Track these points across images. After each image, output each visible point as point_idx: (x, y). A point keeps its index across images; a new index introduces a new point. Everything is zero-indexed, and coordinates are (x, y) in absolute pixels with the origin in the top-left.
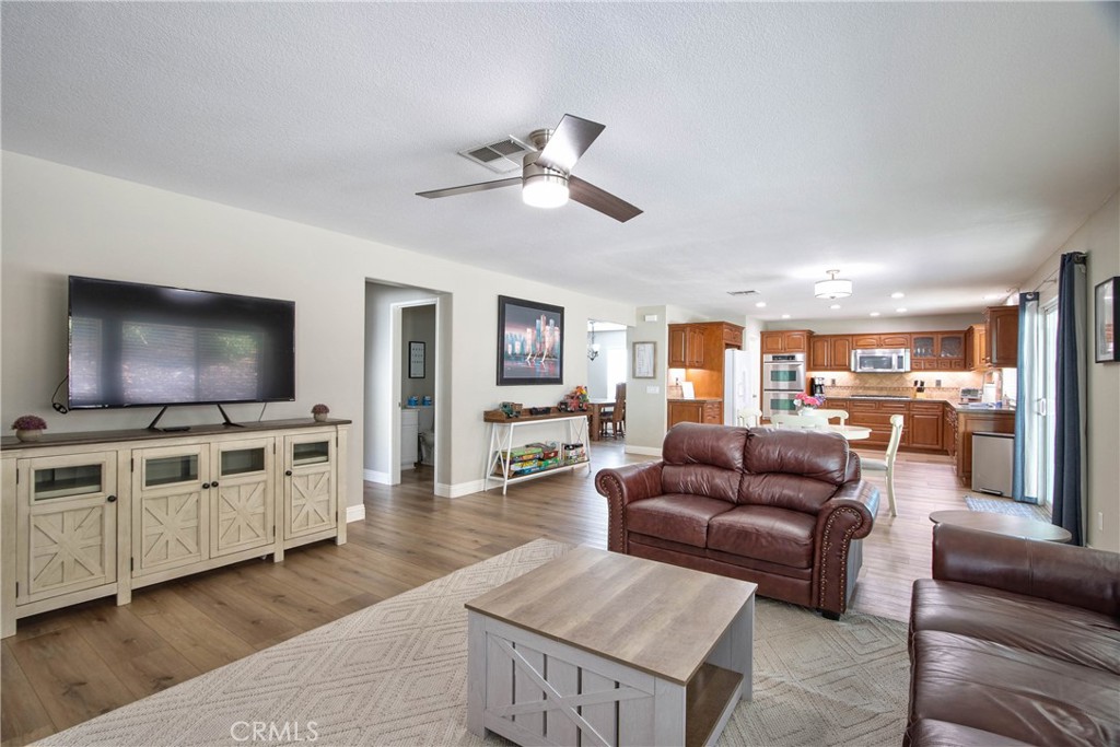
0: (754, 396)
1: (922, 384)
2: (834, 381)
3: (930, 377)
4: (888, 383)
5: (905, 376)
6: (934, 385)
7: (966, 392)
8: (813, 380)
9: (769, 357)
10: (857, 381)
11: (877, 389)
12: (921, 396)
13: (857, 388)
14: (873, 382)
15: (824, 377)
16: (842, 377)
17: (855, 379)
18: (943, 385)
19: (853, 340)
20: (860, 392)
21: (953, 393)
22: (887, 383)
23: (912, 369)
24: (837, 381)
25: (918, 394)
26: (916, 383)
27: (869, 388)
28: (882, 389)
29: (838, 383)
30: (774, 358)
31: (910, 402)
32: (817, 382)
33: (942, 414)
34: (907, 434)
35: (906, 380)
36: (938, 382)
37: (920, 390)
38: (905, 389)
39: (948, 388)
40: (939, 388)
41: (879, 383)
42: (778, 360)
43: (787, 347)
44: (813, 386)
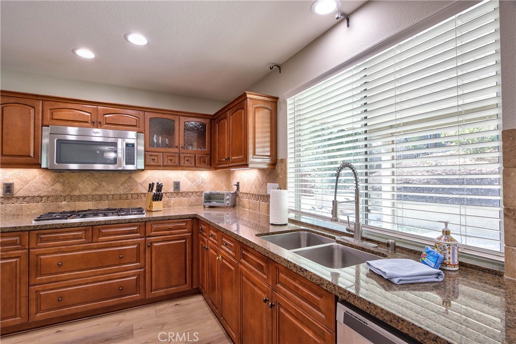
1: (160, 187)
3: (166, 177)
4: (111, 187)
5: (133, 176)
6: (172, 190)
7: (209, 198)
10: (58, 187)
11: (93, 198)
12: (159, 210)
13: (57, 198)
14: (86, 187)
17: (55, 182)
18: (183, 189)
19: (41, 107)
21: (193, 199)
22: (110, 189)
23: (148, 166)
25: (157, 205)
26: (151, 186)
27: (79, 198)
28: (100, 198)
31: (145, 222)
33: (192, 235)
34: (142, 278)
35: (137, 182)
36: (177, 185)
37: (157, 197)
38: (135, 196)
39: (187, 193)
40: (178, 194)
41: (95, 190)
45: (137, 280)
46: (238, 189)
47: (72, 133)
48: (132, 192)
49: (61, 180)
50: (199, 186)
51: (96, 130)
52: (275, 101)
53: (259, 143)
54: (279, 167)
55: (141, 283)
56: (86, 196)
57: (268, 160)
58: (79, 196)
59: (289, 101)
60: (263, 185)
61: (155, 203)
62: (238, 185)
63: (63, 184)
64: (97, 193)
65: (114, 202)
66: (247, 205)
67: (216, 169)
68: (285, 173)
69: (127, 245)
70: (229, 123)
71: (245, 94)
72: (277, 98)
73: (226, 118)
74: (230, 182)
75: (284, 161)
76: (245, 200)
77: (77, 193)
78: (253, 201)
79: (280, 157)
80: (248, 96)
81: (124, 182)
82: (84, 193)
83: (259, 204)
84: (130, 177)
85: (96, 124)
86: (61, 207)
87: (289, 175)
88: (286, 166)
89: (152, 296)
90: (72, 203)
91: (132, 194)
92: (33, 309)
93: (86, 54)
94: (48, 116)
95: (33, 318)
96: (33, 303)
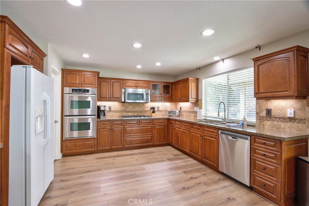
0: (56, 122)
2: (110, 108)
3: (155, 104)
6: (157, 109)
7: (170, 112)
8: (99, 108)
9: (67, 90)
10: (123, 108)
13: (122, 112)
14: (130, 108)
15: (105, 105)
16: (114, 105)
17: (122, 106)
18: (160, 109)
19: (122, 82)
20: (124, 114)
21: (163, 113)
22: (137, 109)
23: (152, 101)
24: (112, 108)
26: (151, 108)
27: (128, 112)
29: (113, 109)
30: (73, 90)
31: (154, 120)
32: (102, 109)
33: (167, 125)
34: (152, 138)
35: (145, 106)
36: (158, 107)
37: (154, 112)
38: (145, 111)
39: (162, 111)
40: (158, 111)
41: (133, 109)
42: (76, 92)
43: (83, 83)
44: (99, 112)
45: (151, 138)
46: (181, 109)
47: (130, 90)
48: (144, 110)
49: (124, 106)
50: (165, 108)
51: (138, 89)
52: (198, 79)
53: (193, 94)
54: (199, 102)
55: (152, 139)
56: (130, 111)
57: (195, 100)
58: (129, 111)
59: (203, 80)
60: (193, 108)
61: (153, 114)
62: (181, 108)
64: (133, 110)
65: (138, 113)
66: (185, 115)
67: (173, 102)
68: (202, 104)
69: (148, 127)
70: (180, 86)
71: (188, 78)
73: (179, 84)
74: (177, 107)
75: (201, 100)
76: (184, 114)
78: (188, 114)
79: (199, 98)
80: (189, 79)
81: (142, 107)
82: (130, 110)
83: (191, 115)
84: (143, 105)
85: (137, 87)
86: (123, 115)
87: (203, 105)
88: (202, 102)
89: (155, 144)
90: (126, 113)
91: (144, 111)
92: (125, 144)
93: (139, 67)
94: (124, 85)
95: (125, 147)
96: (125, 142)
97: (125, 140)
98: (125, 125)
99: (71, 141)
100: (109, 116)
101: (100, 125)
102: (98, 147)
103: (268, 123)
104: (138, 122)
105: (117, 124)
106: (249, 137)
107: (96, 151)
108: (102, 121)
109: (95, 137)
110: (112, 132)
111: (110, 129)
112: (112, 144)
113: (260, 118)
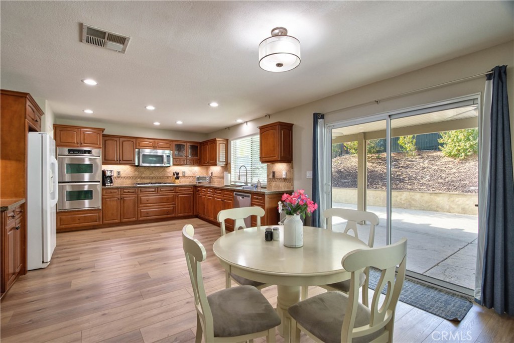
1: (178, 174)
2: (119, 173)
3: (180, 169)
4: (157, 174)
5: (166, 169)
6: (182, 175)
8: (104, 172)
10: (136, 173)
11: (149, 178)
12: (178, 182)
13: (136, 178)
14: (147, 173)
15: (112, 169)
16: (125, 169)
17: (135, 171)
18: (186, 175)
19: (136, 142)
20: (139, 181)
21: (190, 179)
22: (156, 174)
23: (174, 165)
24: (121, 173)
26: (174, 173)
27: (144, 178)
29: (122, 175)
30: (69, 151)
31: (176, 187)
32: (108, 174)
33: (193, 193)
34: (175, 208)
35: (166, 171)
36: (184, 173)
37: (177, 178)
38: (166, 178)
39: (188, 177)
40: (184, 177)
41: (150, 174)
42: (74, 153)
43: (82, 142)
44: (105, 178)
46: (212, 175)
47: (147, 151)
48: (165, 176)
50: (193, 174)
51: (157, 150)
52: (227, 140)
53: (221, 156)
54: (228, 166)
55: (174, 210)
57: (224, 163)
59: (232, 142)
60: (223, 173)
61: (176, 180)
62: (212, 173)
63: (138, 172)
64: (151, 176)
65: (157, 180)
66: (216, 182)
67: (202, 166)
68: (230, 168)
69: (170, 195)
70: (209, 147)
71: (216, 139)
72: (228, 140)
73: (207, 144)
74: (208, 172)
75: (230, 163)
76: (215, 180)
77: (143, 176)
78: (218, 179)
79: (229, 162)
81: (162, 171)
82: (146, 176)
83: (220, 180)
84: (164, 169)
85: (155, 147)
87: (232, 169)
88: (231, 165)
89: (178, 216)
92: (139, 216)
93: (157, 124)
94: (138, 145)
95: (139, 219)
96: (139, 214)
97: (139, 211)
98: (139, 193)
99: (67, 214)
100: (117, 183)
101: (106, 193)
102: (104, 220)
103: (273, 184)
104: (157, 190)
105: (129, 192)
106: (250, 195)
107: (100, 225)
108: (109, 189)
109: (100, 208)
110: (122, 202)
111: (120, 198)
112: (122, 217)
113: (269, 180)
